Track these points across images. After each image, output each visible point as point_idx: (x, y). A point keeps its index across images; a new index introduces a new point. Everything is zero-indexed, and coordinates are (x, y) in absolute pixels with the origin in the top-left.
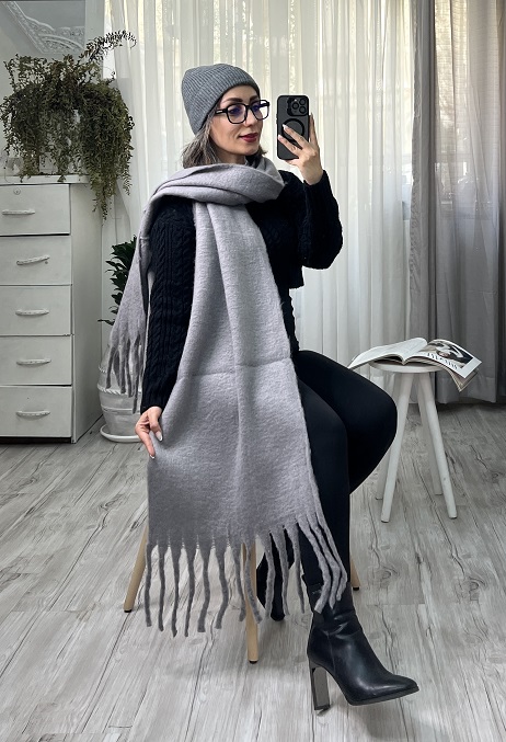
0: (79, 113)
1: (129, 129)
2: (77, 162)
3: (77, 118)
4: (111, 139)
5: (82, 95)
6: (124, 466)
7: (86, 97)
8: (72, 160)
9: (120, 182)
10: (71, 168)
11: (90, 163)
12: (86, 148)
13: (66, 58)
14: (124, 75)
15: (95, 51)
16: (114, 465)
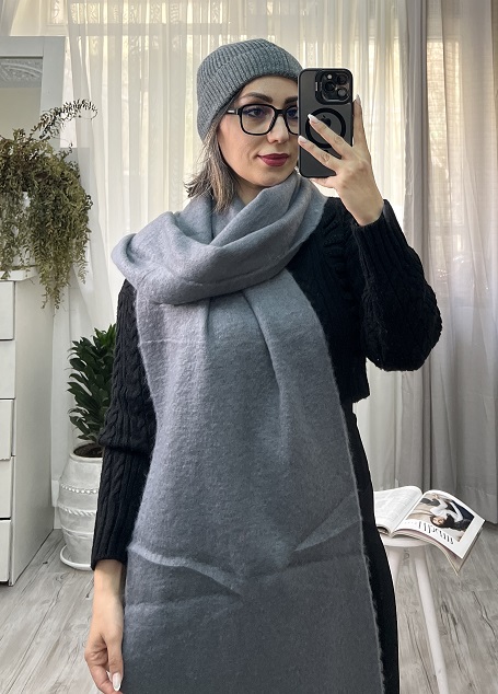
0: (30, 196)
3: (27, 201)
4: (64, 225)
5: (33, 174)
7: (38, 176)
8: (18, 252)
10: (17, 261)
11: (41, 253)
12: (35, 237)
13: (16, 133)
14: (85, 144)
15: (51, 123)
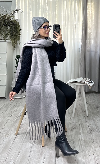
0: (9, 26)
1: (20, 30)
2: (8, 37)
5: (10, 22)
6: (16, 104)
9: (18, 42)
11: (11, 37)
12: (11, 34)
13: (7, 14)
15: (13, 13)
16: (14, 103)
